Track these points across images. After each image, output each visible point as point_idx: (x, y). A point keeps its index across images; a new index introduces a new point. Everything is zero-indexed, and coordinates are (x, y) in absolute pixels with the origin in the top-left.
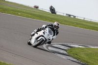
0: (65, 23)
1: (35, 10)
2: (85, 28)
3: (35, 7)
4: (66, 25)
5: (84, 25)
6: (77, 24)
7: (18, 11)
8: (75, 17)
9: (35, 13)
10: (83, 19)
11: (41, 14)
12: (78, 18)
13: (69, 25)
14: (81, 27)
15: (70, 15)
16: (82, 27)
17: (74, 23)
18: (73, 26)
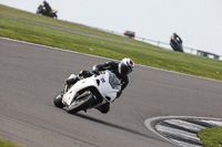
0: (195, 71)
1: (128, 41)
3: (126, 34)
4: (198, 74)
7: (89, 44)
8: (217, 57)
9: (127, 48)
13: (205, 75)
15: (206, 54)
17: (215, 71)
18: (213, 77)
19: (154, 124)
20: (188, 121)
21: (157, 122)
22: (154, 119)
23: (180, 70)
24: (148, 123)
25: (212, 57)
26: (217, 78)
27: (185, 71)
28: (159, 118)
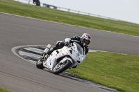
0: (42, 17)
2: (71, 23)
4: (44, 19)
5: (69, 19)
6: (59, 17)
8: (55, 8)
10: (67, 11)
11: (7, 5)
12: (61, 9)
13: (48, 19)
14: (64, 22)
15: (48, 6)
16: (66, 23)
17: (55, 17)
18: (54, 20)
19: (17, 50)
20: (39, 48)
21: (19, 49)
22: (18, 47)
23: (33, 16)
24: (13, 50)
25: (52, 8)
26: (56, 21)
27: (36, 17)
28: (20, 47)
